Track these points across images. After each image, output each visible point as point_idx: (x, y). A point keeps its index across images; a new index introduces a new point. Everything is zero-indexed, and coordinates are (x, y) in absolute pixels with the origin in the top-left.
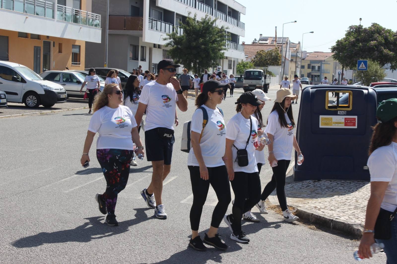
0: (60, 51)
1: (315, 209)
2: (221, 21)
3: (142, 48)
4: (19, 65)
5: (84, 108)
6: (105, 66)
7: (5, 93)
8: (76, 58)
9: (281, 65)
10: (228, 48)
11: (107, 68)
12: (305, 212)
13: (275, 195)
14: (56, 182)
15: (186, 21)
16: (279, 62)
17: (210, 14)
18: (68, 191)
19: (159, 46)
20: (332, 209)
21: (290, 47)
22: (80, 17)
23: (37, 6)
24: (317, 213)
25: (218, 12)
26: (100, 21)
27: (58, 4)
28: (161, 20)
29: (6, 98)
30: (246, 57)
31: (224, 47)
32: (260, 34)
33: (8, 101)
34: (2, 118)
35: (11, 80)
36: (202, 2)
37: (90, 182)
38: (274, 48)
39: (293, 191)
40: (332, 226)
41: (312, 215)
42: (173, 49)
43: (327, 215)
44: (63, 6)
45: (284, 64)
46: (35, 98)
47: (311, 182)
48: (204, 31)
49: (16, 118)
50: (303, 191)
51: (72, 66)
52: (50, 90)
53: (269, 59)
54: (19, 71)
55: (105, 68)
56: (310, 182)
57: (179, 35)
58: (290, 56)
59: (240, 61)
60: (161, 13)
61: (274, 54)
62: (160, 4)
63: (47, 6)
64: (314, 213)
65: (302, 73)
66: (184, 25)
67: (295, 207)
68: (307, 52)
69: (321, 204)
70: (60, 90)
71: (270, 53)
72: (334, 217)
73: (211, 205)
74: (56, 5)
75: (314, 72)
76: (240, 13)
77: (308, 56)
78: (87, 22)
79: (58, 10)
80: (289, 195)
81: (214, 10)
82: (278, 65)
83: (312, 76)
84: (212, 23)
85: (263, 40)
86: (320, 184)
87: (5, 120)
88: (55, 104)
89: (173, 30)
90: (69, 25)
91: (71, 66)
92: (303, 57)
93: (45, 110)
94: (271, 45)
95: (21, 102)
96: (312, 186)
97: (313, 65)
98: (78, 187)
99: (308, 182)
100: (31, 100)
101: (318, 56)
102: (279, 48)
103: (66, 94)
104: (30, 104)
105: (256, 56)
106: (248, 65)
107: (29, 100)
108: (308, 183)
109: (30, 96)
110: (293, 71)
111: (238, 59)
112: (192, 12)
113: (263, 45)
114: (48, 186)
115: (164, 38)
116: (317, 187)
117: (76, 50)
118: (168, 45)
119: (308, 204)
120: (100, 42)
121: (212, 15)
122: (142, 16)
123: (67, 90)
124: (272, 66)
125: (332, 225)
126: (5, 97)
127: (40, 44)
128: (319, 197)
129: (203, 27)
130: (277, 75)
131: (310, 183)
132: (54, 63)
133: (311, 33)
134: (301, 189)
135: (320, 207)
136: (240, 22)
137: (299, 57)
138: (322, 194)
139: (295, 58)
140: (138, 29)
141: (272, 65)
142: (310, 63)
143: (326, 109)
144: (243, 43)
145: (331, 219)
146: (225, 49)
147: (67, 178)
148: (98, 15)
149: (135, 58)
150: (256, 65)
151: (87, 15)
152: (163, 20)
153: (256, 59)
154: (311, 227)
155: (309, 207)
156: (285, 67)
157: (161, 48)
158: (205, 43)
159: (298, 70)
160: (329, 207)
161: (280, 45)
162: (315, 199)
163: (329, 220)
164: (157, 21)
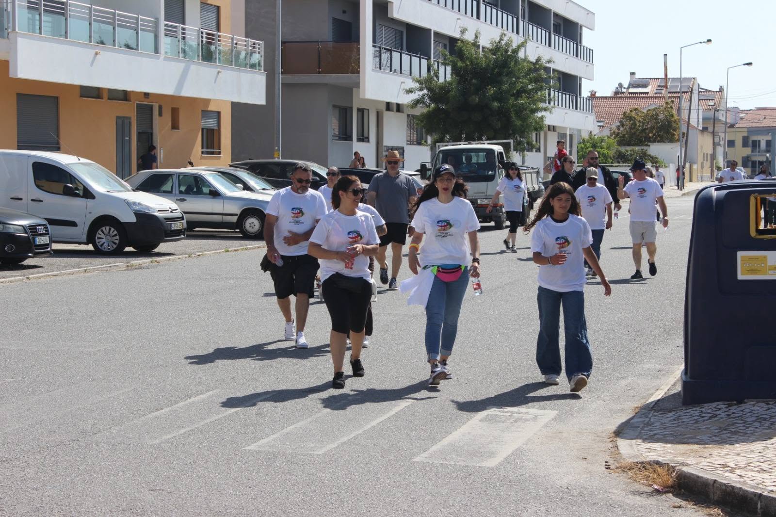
0: (175, 126)
1: (722, 469)
2: (537, 45)
3: (360, 113)
4: (79, 160)
5: (227, 251)
6: (275, 156)
7: (46, 223)
8: (211, 141)
9: (678, 140)
10: (552, 107)
11: (281, 160)
12: (698, 477)
13: (635, 439)
14: (136, 421)
15: (455, 48)
16: (674, 135)
17: (513, 31)
18: (158, 441)
19: (399, 108)
20: (764, 469)
21: (699, 100)
22: (216, 48)
23: (119, 26)
24: (725, 478)
25: (530, 26)
26: (261, 56)
27: (166, 20)
28: (402, 49)
29: (48, 234)
30: (598, 126)
31: (542, 105)
32: (631, 73)
33: (54, 239)
34: (40, 278)
35: (62, 193)
36: (494, 5)
37: (213, 419)
38: (662, 102)
39: (679, 428)
40: (761, 508)
41: (713, 485)
42: (429, 112)
43: (750, 482)
44: (178, 25)
45: (685, 138)
46: (116, 232)
47: (722, 405)
48: (496, 70)
49: (72, 277)
50: (700, 427)
51: (202, 158)
52: (147, 213)
53: (652, 128)
54: (80, 173)
55: (276, 160)
56: (719, 407)
57: (442, 80)
58: (701, 121)
59: (585, 136)
60: (402, 32)
61: (661, 117)
62: (398, 13)
63: (142, 25)
64: (719, 480)
65: (728, 156)
66: (453, 58)
67: (676, 467)
68: (741, 109)
69: (739, 458)
70: (170, 212)
71: (653, 116)
72: (767, 488)
73: (483, 465)
74: (163, 22)
75: (757, 154)
76: (581, 27)
77: (742, 118)
78: (234, 60)
79: (166, 35)
80: (668, 438)
81: (521, 23)
82: (672, 141)
83: (754, 163)
84: (516, 51)
85: (638, 86)
86: (742, 411)
87: (46, 282)
88: (161, 244)
89: (429, 70)
90: (193, 67)
91: (200, 159)
92: (730, 120)
93: (137, 259)
94: (656, 97)
95: (85, 241)
96: (723, 415)
97: (755, 138)
98: (182, 431)
99: (714, 406)
100: (107, 237)
101: (765, 118)
102: (673, 102)
103: (183, 221)
104: (105, 245)
105: (621, 122)
106: (603, 144)
107: (102, 236)
108: (715, 409)
109: (104, 229)
110: (707, 154)
111: (579, 131)
112: (468, 28)
113: (637, 97)
114: (115, 430)
115: (408, 89)
116: (734, 418)
117: (211, 123)
118: (417, 102)
119: (709, 458)
120: (263, 102)
121: (518, 33)
122: (357, 40)
123: (186, 211)
124: (659, 144)
125: (761, 505)
126: (48, 231)
127: (130, 111)
128: (737, 442)
129: (496, 61)
130: (671, 164)
131: (720, 409)
132: (162, 153)
133: (746, 66)
134: (697, 422)
135: (736, 465)
136: (582, 48)
137: (720, 120)
138: (745, 434)
139: (710, 125)
140: (350, 71)
141: (658, 142)
142: (748, 134)
143: (752, 238)
144: (592, 94)
145: (759, 492)
146: (545, 109)
147: (161, 411)
148: (257, 43)
149: (345, 135)
150: (621, 143)
151: (232, 43)
152: (407, 48)
153: (622, 129)
154: (712, 512)
155: (710, 464)
156: (688, 144)
157: (403, 112)
158: (500, 97)
159: (720, 150)
160: (758, 464)
161: (677, 95)
162: (727, 446)
163: (752, 496)
164: (390, 51)
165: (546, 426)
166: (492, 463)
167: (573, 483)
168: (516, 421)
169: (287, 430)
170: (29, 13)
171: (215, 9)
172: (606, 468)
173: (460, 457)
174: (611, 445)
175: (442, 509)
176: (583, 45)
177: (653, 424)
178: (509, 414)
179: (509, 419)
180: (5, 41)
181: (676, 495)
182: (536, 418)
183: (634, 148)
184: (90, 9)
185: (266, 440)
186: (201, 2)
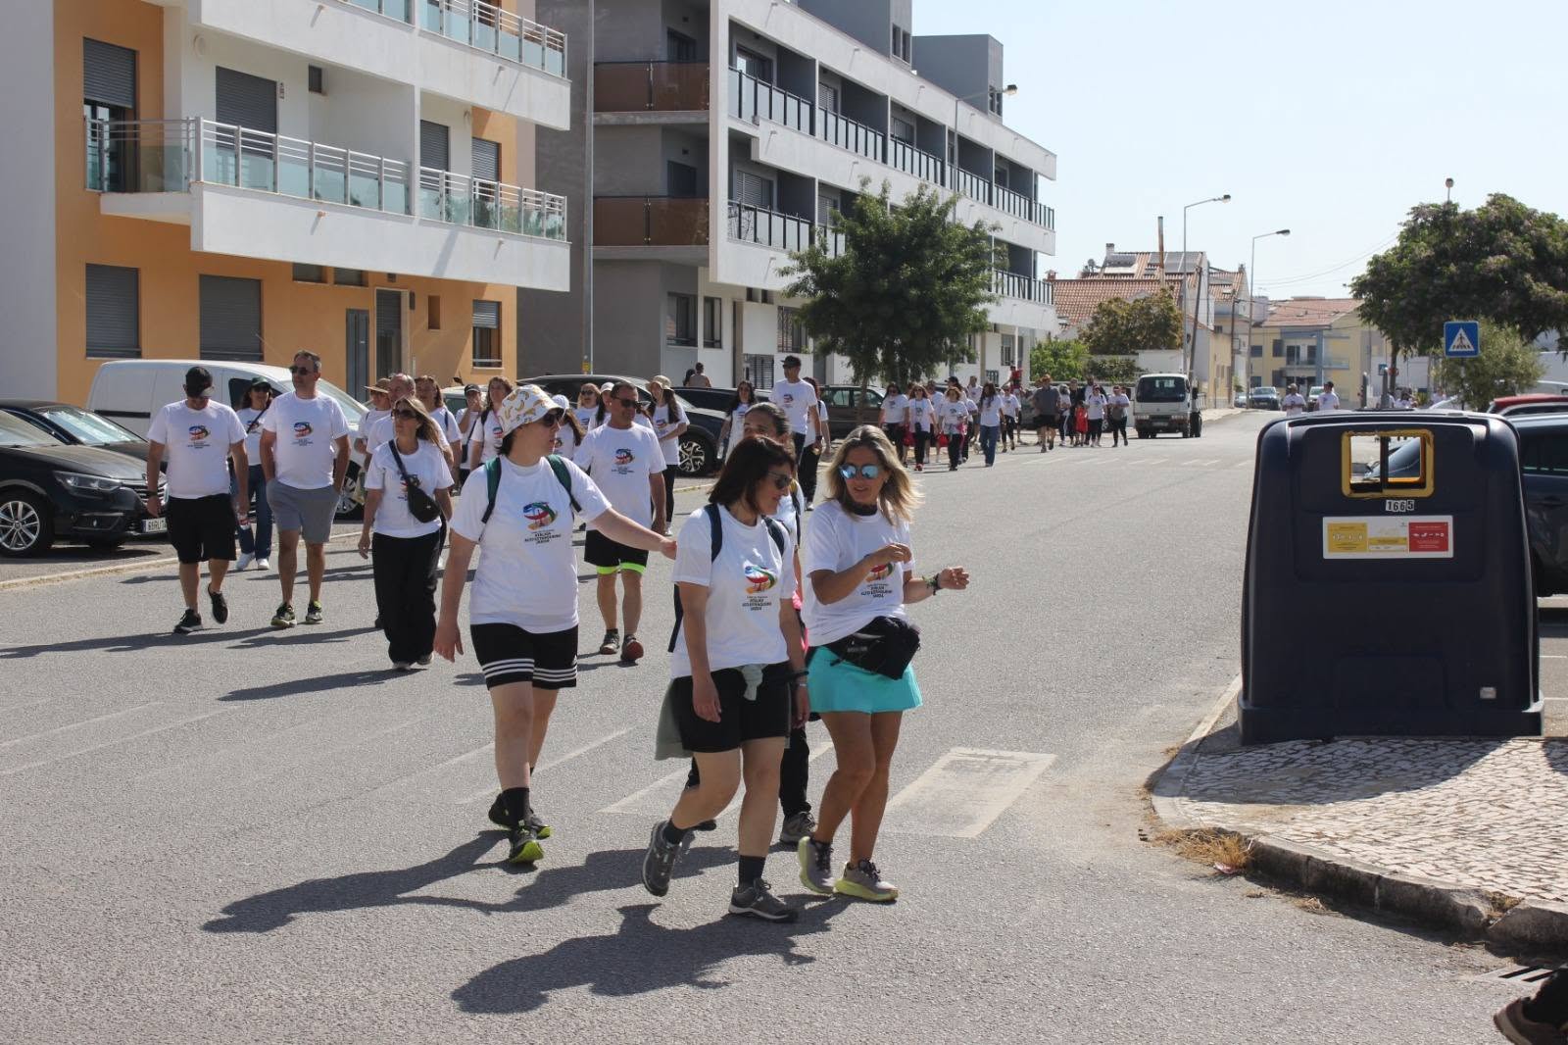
0: (434, 324)
1: (1317, 840)
2: (972, 203)
3: (708, 305)
6: (582, 371)
8: (487, 345)
9: (1181, 345)
10: (1000, 296)
12: (1284, 851)
13: (1178, 796)
14: (432, 770)
15: (854, 207)
16: (1174, 337)
17: (936, 181)
19: (766, 297)
20: (1377, 838)
21: (1209, 285)
22: (496, 206)
23: (354, 173)
24: (1323, 853)
25: (962, 174)
26: (563, 219)
27: (422, 165)
28: (772, 208)
30: (1060, 324)
31: (983, 293)
32: (1107, 245)
36: (907, 142)
38: (1156, 289)
39: (1240, 780)
40: (1380, 897)
41: (1307, 863)
42: (814, 303)
43: (1360, 859)
44: (440, 171)
45: (1191, 342)
47: (1300, 745)
48: (916, 240)
50: (1271, 778)
51: (473, 372)
53: (1142, 327)
56: (1297, 748)
57: (830, 255)
58: (1212, 316)
59: (1042, 339)
60: (770, 183)
61: (1155, 310)
62: (766, 154)
63: (387, 172)
64: (1316, 856)
65: (1254, 371)
66: (849, 223)
67: (1248, 837)
68: (1271, 299)
69: (1336, 824)
71: (1142, 309)
72: (1386, 867)
73: (959, 835)
74: (418, 167)
75: (1296, 366)
76: (1036, 175)
77: (1272, 313)
78: (521, 224)
79: (423, 187)
81: (948, 169)
82: (1170, 345)
84: (943, 212)
85: (1118, 264)
86: (1332, 753)
89: (812, 240)
90: (462, 236)
92: (1256, 317)
94: (1145, 281)
96: (1303, 760)
97: (1292, 343)
99: (1290, 746)
101: (1306, 313)
102: (1172, 288)
105: (1095, 318)
106: (1068, 351)
108: (1291, 752)
110: (1223, 367)
111: (1033, 331)
112: (872, 178)
113: (1118, 281)
114: (403, 783)
115: (782, 268)
116: (1321, 764)
117: (487, 319)
118: (795, 289)
119: (1292, 824)
120: (565, 287)
121: (943, 184)
122: (705, 194)
124: (1153, 351)
125: (1379, 893)
127: (367, 301)
128: (1328, 798)
129: (914, 226)
131: (1298, 751)
132: (414, 365)
133: (1281, 235)
134: (1265, 770)
135: (1336, 834)
136: (1038, 206)
137: (1241, 316)
138: (1339, 788)
139: (1227, 322)
140: (694, 240)
141: (1151, 348)
142: (1281, 336)
143: (1344, 496)
144: (1051, 277)
145: (1376, 873)
146: (990, 300)
147: (468, 754)
148: (557, 199)
149: (687, 338)
150: (1097, 349)
151: (520, 199)
152: (778, 206)
153: (1096, 329)
154: (1307, 904)
155: (1296, 833)
156: (1196, 354)
157: (772, 303)
158: (921, 281)
159: (1242, 361)
160: (1367, 832)
161: (1177, 279)
162: (1316, 806)
163: (1367, 879)
164: (755, 210)
165: (1042, 776)
166: (972, 832)
167: (1095, 862)
168: (996, 770)
169: (661, 782)
170: (218, 154)
171: (494, 147)
172: (1142, 840)
173: (923, 822)
174: (1143, 804)
175: (910, 901)
176: (1039, 202)
177: (1200, 773)
178: (985, 759)
179: (986, 767)
180: (184, 196)
181: (1251, 879)
182: (1025, 765)
183: (1115, 357)
184: (311, 148)
185: (630, 799)
186: (474, 138)
